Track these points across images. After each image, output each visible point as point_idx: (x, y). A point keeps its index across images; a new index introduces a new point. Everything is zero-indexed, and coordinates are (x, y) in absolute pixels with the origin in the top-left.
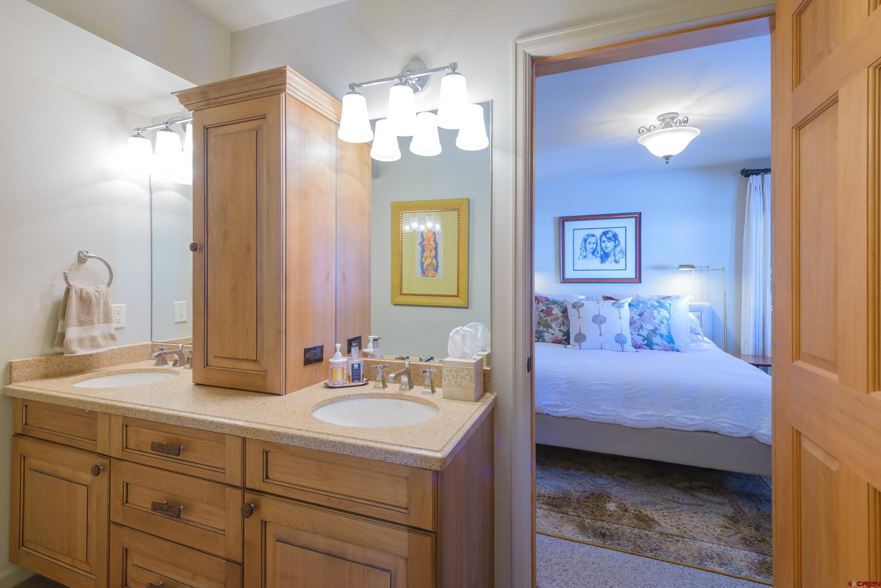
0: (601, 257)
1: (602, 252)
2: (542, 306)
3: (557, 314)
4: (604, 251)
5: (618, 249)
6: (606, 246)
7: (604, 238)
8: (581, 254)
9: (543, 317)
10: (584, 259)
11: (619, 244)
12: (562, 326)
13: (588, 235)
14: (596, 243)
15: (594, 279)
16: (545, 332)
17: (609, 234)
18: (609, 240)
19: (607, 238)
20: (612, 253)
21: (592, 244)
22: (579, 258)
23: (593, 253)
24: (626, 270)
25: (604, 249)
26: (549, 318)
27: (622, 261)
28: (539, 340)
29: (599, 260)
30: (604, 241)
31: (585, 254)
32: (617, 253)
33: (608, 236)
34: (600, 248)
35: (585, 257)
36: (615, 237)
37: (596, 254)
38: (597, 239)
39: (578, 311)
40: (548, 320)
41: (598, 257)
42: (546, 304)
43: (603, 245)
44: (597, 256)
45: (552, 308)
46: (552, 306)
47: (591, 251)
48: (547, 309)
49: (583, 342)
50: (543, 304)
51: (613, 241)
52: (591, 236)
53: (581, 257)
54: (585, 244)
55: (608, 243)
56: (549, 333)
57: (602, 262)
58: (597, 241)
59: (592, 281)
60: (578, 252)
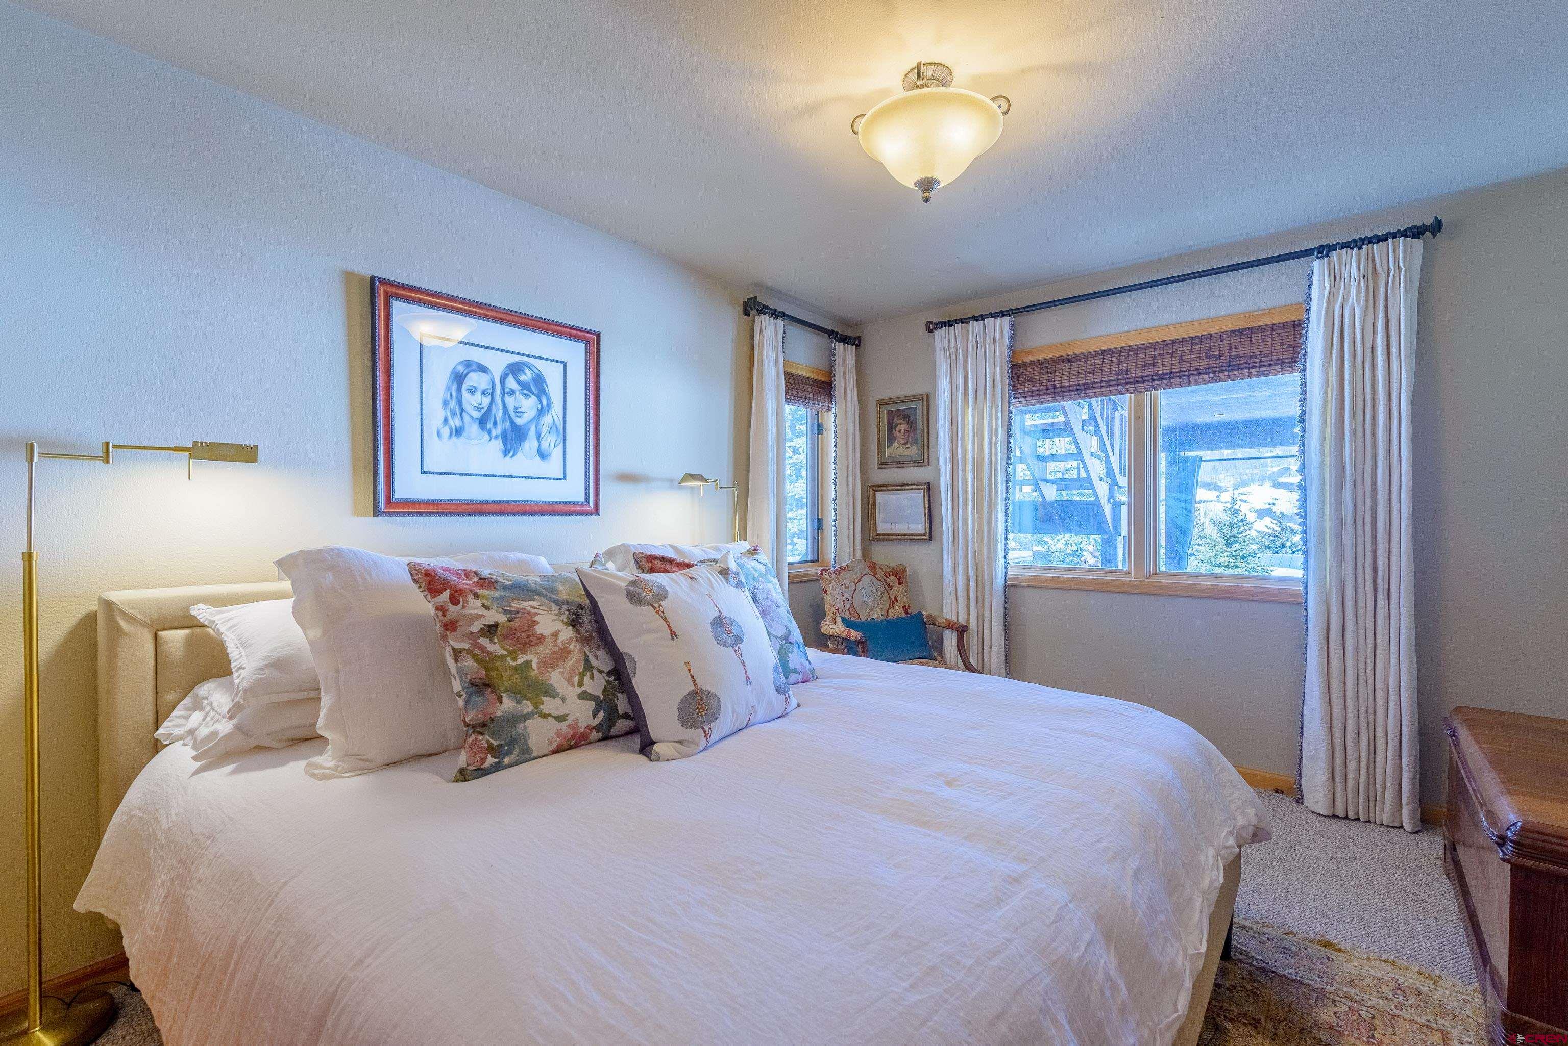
0: (505, 437)
1: (508, 424)
2: (483, 611)
3: (556, 634)
4: (512, 422)
5: (547, 420)
6: (517, 405)
7: (511, 383)
8: (446, 421)
9: (506, 656)
10: (454, 439)
11: (549, 406)
12: (587, 678)
13: (468, 364)
14: (490, 391)
15: (488, 502)
16: (530, 716)
17: (525, 374)
18: (525, 391)
19: (519, 382)
20: (533, 429)
21: (478, 394)
22: (439, 434)
23: (482, 422)
24: (565, 478)
25: (512, 414)
26: (532, 657)
27: (557, 453)
28: (507, 760)
29: (498, 444)
30: (512, 392)
31: (458, 423)
32: (544, 430)
33: (523, 378)
34: (501, 412)
35: (459, 432)
36: (538, 386)
37: (489, 425)
38: (493, 382)
39: (657, 612)
40: (528, 664)
41: (496, 437)
42: (495, 599)
43: (510, 401)
44: (494, 433)
45: (529, 613)
46: (527, 605)
47: (477, 415)
48: (509, 620)
49: (714, 720)
50: (487, 603)
51: (533, 394)
52: (474, 367)
53: (446, 432)
54: (459, 390)
55: (522, 398)
56: (544, 716)
57: (505, 454)
58: (493, 388)
59: (482, 508)
60: (436, 413)
